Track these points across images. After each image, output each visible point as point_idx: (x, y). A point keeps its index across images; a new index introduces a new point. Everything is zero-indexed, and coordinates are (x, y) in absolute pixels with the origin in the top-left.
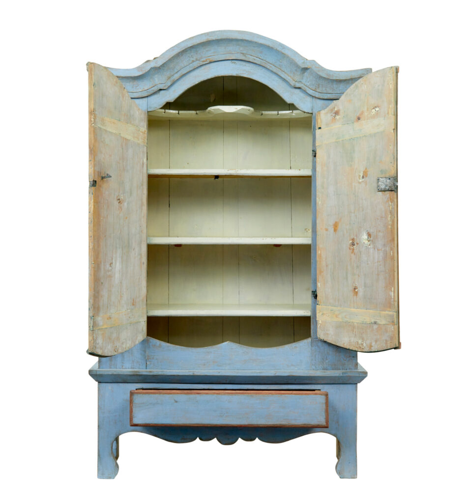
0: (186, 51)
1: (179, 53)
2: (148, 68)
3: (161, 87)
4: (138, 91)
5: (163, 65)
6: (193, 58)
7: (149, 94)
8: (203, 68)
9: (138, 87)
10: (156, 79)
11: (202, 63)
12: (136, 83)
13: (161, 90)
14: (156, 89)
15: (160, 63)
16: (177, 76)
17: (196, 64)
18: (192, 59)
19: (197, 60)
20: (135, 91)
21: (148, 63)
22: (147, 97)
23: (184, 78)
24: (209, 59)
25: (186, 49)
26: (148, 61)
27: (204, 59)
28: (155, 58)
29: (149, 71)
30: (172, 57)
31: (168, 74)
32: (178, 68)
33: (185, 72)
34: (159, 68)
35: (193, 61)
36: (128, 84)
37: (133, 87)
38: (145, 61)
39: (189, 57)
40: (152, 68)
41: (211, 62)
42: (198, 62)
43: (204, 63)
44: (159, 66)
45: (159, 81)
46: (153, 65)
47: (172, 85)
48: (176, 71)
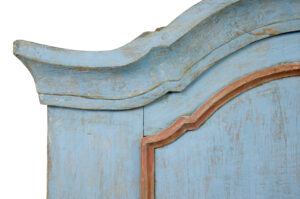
0: (227, 13)
1: (212, 16)
2: (146, 49)
3: (172, 86)
4: (124, 96)
5: (179, 42)
6: (238, 27)
7: (148, 101)
8: (254, 47)
9: (124, 89)
10: (162, 72)
11: (254, 39)
12: (120, 79)
13: (170, 93)
14: (160, 91)
15: (171, 38)
16: (203, 65)
17: (243, 40)
18: (236, 30)
19: (245, 31)
20: (119, 97)
21: (145, 39)
22: (143, 107)
23: (217, 69)
24: (269, 29)
25: (227, 7)
26: (146, 34)
27: (260, 30)
28: (158, 30)
29: (148, 56)
30: (198, 26)
31: (187, 60)
32: (207, 47)
33: (222, 56)
34: (170, 48)
35: (238, 34)
36: (104, 82)
37: (114, 89)
38: (141, 33)
39: (230, 24)
40: (153, 50)
41: (272, 36)
42: (248, 35)
43: (260, 37)
44: (168, 45)
45: (167, 74)
46: (156, 42)
47: (193, 83)
48: (202, 54)
